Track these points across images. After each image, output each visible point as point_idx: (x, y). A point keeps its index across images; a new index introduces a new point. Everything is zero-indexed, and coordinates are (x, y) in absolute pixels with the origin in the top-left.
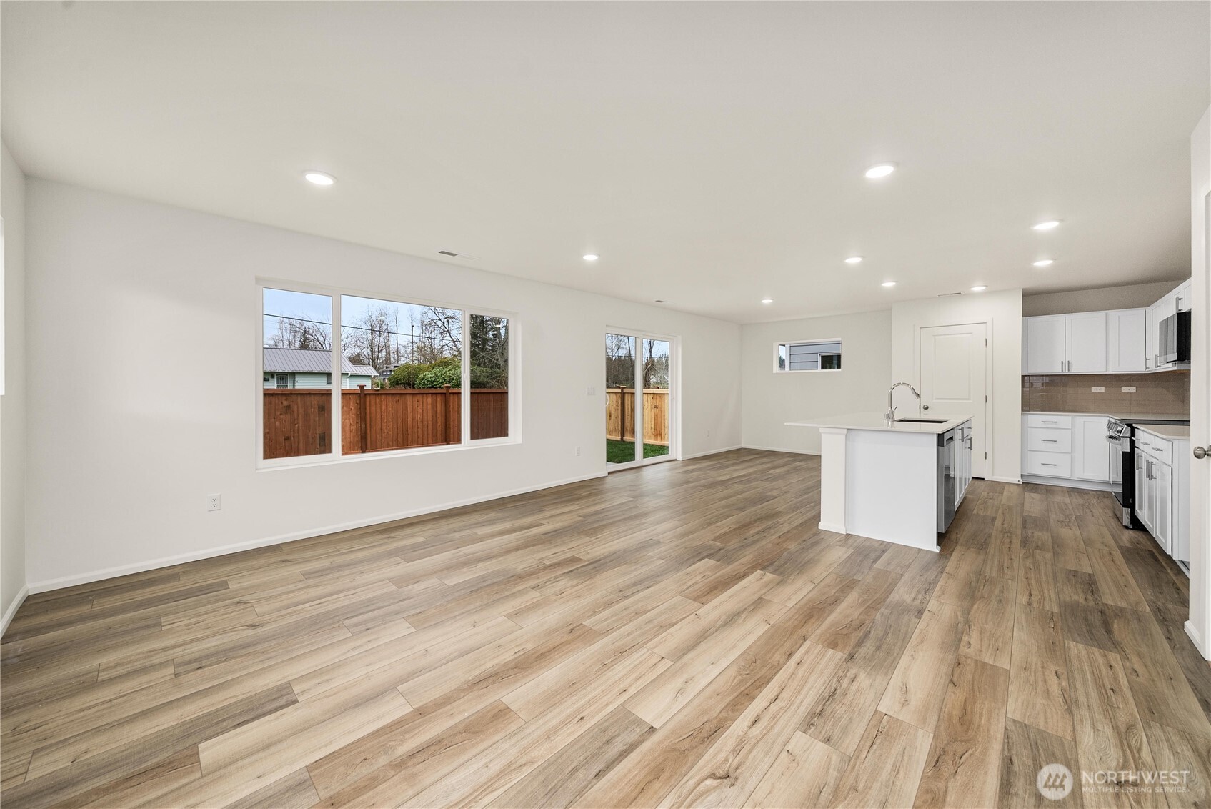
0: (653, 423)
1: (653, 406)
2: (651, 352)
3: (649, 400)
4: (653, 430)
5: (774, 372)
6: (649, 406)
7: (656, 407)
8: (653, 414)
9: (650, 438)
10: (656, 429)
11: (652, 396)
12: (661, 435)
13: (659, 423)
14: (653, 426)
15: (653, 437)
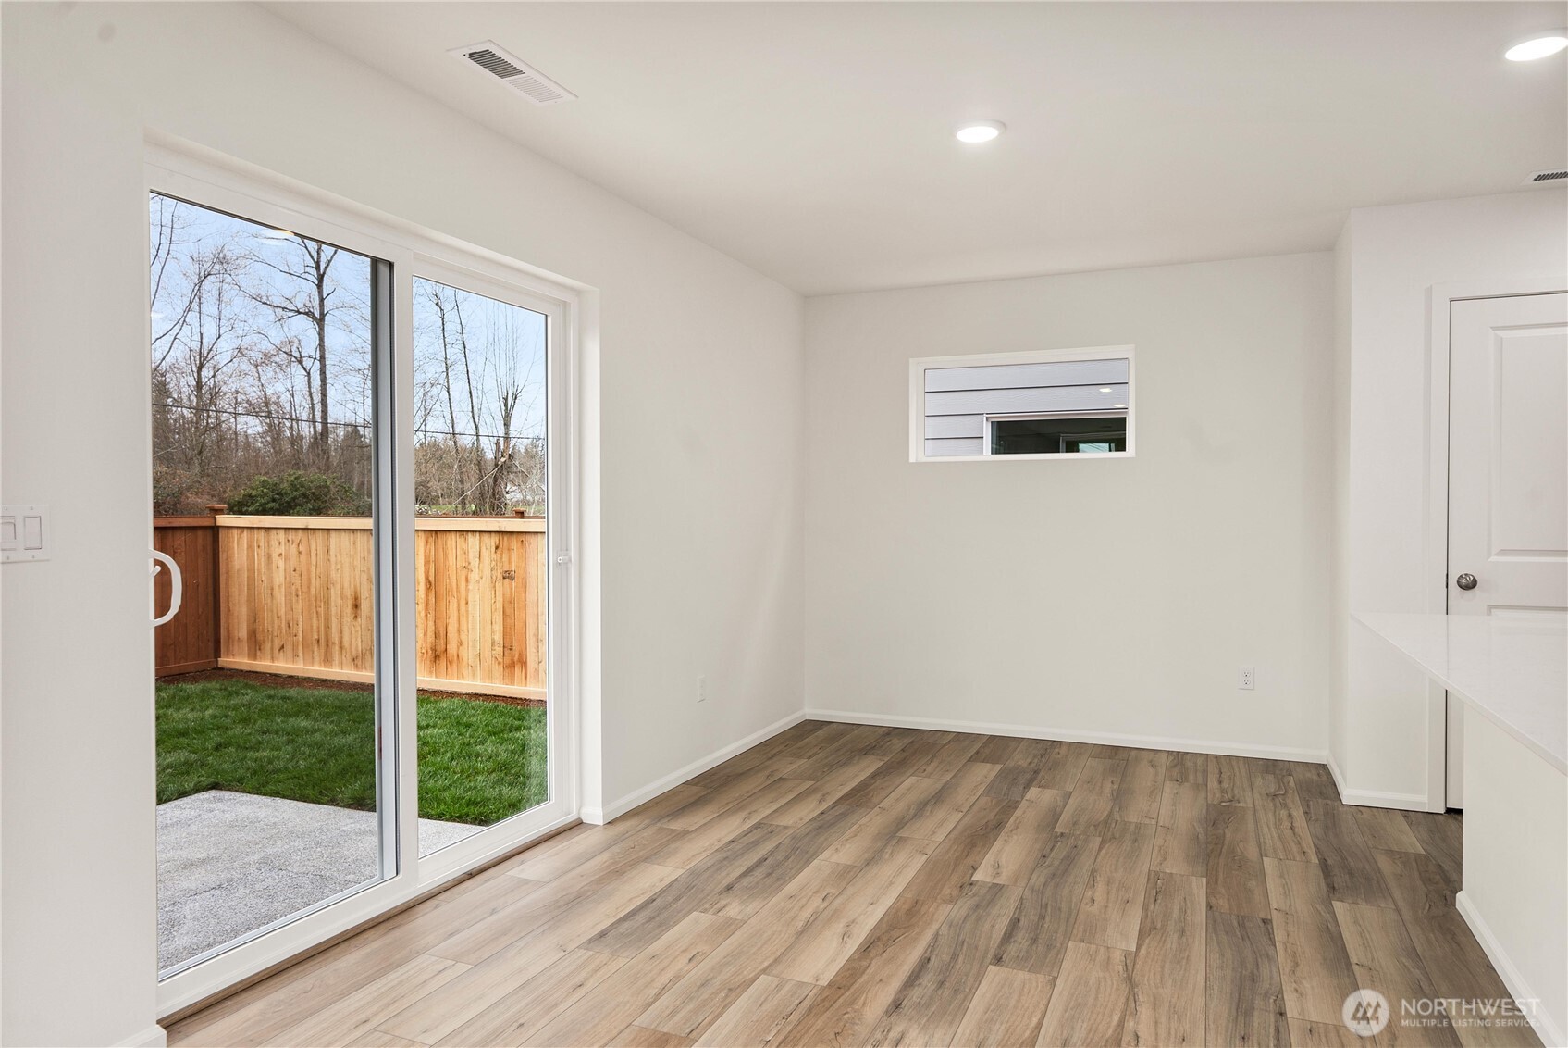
0: (498, 627)
1: (499, 574)
2: (507, 425)
3: (485, 554)
4: (499, 650)
5: (912, 459)
6: (487, 572)
7: (508, 576)
8: (499, 598)
9: (490, 676)
10: (507, 647)
11: (494, 539)
12: (523, 663)
13: (518, 625)
14: (498, 637)
15: (498, 670)
